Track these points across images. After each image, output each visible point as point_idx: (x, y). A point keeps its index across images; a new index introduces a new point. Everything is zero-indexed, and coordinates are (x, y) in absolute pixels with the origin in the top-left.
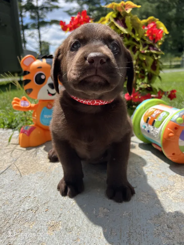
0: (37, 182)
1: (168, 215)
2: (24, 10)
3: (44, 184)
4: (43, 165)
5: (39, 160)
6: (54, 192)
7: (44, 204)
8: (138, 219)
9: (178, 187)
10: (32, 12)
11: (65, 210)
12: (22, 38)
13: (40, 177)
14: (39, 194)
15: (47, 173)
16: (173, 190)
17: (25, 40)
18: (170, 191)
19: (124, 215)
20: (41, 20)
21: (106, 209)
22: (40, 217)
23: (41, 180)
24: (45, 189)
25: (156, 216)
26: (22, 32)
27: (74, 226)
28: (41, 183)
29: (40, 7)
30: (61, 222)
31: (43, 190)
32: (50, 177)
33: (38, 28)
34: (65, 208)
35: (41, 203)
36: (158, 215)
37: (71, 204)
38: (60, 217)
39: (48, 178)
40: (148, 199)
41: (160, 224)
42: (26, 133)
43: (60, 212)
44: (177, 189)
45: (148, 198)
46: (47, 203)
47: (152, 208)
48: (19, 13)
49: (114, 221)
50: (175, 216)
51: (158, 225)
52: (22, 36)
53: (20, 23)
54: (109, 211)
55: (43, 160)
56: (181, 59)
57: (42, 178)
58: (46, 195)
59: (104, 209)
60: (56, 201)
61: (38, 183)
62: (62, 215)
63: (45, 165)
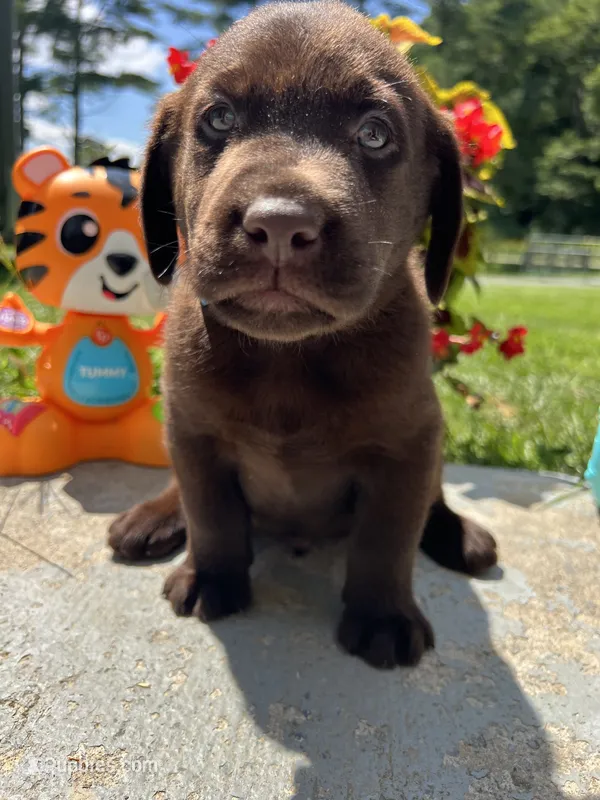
0: (39, 600)
1: (512, 739)
2: (32, 29)
3: (66, 608)
4: (64, 541)
5: (49, 522)
6: (101, 638)
7: (62, 682)
8: (411, 749)
9: (539, 643)
10: (58, 37)
11: (141, 707)
12: (16, 121)
13: (50, 586)
14: (44, 646)
15: (78, 569)
16: (522, 653)
17: (26, 127)
18: (514, 654)
19: (358, 732)
20: (85, 68)
21: (292, 710)
22: (44, 731)
23: (52, 594)
24: (67, 629)
25: (471, 742)
26: (17, 98)
27: (176, 771)
28: (54, 605)
29: (88, 25)
30: (124, 755)
31: (60, 630)
32: (89, 584)
33: (75, 93)
34: (141, 701)
35: (50, 679)
36: (479, 739)
37: (165, 686)
38: (121, 733)
39: (80, 587)
40: (442, 680)
41: (486, 771)
42: (6, 426)
43: (122, 717)
44: (536, 648)
45: (441, 676)
46: (74, 678)
47: (458, 710)
48: (16, 36)
49: (324, 757)
50: (536, 742)
51: (479, 775)
52: (16, 112)
53: (16, 70)
54: (303, 718)
55: (63, 522)
56: (522, 247)
57: (57, 589)
58: (70, 649)
59: (285, 709)
60: (109, 672)
61: (40, 605)
62: (130, 728)
63: (69, 542)
